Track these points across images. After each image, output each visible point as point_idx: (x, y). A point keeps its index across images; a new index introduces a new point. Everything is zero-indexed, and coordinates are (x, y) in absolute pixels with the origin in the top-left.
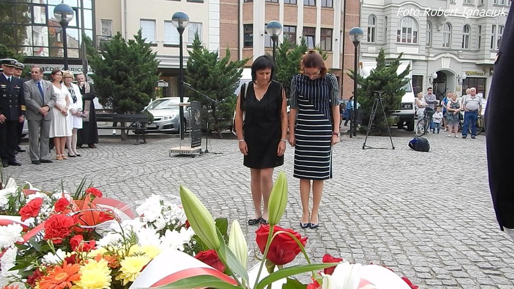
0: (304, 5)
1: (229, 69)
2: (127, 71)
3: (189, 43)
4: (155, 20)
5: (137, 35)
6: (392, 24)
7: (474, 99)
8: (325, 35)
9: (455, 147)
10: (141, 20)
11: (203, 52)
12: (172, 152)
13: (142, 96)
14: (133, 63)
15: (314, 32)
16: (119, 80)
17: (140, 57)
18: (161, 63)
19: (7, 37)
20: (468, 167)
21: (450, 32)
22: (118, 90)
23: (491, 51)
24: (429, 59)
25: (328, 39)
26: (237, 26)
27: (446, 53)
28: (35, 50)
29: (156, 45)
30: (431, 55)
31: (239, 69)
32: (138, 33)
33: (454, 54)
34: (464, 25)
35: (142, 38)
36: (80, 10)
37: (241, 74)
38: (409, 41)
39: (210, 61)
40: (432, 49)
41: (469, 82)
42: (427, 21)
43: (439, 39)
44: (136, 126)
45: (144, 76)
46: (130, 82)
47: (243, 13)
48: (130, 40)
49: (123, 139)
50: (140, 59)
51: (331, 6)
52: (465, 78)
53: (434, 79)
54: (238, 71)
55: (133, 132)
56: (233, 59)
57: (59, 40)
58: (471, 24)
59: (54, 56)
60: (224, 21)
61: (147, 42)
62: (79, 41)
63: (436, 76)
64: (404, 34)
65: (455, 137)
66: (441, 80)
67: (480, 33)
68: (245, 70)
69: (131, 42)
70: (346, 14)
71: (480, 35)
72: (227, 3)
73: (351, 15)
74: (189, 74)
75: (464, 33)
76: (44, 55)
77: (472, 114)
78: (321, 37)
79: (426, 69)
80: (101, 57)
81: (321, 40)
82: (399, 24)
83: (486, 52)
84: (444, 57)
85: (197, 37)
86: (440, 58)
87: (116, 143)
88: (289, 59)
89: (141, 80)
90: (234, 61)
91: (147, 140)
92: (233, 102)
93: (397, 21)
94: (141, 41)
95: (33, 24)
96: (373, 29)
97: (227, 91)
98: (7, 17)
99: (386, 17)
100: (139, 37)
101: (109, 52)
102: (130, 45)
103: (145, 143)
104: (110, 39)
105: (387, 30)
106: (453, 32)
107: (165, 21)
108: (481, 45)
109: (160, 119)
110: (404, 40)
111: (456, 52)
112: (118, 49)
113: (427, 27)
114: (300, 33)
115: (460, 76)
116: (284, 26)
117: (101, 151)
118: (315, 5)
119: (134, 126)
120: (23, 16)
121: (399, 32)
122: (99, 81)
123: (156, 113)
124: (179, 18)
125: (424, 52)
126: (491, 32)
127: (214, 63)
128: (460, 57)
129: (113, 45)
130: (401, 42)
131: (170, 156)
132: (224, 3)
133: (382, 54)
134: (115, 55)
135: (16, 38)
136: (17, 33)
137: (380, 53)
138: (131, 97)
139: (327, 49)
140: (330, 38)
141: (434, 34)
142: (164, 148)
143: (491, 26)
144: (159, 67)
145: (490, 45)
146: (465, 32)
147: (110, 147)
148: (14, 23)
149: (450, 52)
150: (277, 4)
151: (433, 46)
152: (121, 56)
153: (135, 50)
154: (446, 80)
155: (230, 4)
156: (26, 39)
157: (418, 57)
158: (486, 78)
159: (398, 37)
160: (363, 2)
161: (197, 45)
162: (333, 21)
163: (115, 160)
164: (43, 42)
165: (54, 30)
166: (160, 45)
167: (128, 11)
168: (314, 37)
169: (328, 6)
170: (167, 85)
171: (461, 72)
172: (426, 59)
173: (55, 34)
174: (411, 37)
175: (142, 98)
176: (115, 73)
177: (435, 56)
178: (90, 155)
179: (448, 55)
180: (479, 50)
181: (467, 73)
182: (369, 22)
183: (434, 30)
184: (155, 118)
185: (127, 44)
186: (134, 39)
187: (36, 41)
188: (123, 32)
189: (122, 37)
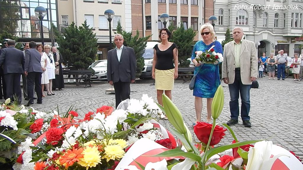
0: (181, 4)
1: (139, 42)
2: (79, 45)
3: (114, 28)
4: (93, 15)
5: (84, 23)
6: (233, 14)
7: (283, 57)
8: (193, 21)
9: (273, 85)
10: (85, 15)
11: (123, 33)
12: (107, 91)
13: (88, 59)
14: (82, 40)
15: (187, 20)
16: (74, 50)
17: (86, 36)
18: (98, 40)
19: (7, 27)
20: (282, 97)
21: (267, 18)
22: (74, 56)
23: (292, 29)
24: (255, 34)
25: (196, 24)
26: (142, 17)
27: (265, 30)
28: (23, 34)
29: (94, 30)
30: (256, 32)
31: (145, 42)
32: (85, 22)
33: (270, 31)
34: (275, 13)
35: (87, 25)
36: (49, 10)
37: (146, 45)
38: (243, 23)
39: (128, 38)
40: (257, 28)
41: (279, 47)
42: (253, 11)
43: (261, 22)
44: (85, 77)
45: (89, 48)
46: (81, 51)
47: (145, 10)
48: (80, 27)
49: (77, 85)
50: (87, 38)
51: (197, 4)
52: (277, 45)
53: (258, 46)
54: (144, 43)
55: (83, 80)
56: (140, 36)
57: (37, 28)
58: (279, 13)
59: (34, 37)
60: (134, 15)
61: (90, 28)
62: (49, 29)
63: (259, 44)
64: (240, 19)
65: (273, 79)
66: (262, 46)
67: (285, 18)
68: (148, 42)
69: (81, 28)
70: (206, 9)
71: (284, 19)
72: (136, 4)
73: (208, 9)
75: (275, 18)
76: (28, 37)
77: (282, 66)
78: (191, 22)
79: (254, 40)
80: (63, 37)
81: (191, 25)
82: (237, 13)
83: (289, 29)
84: (264, 33)
86: (262, 33)
87: (73, 87)
88: (174, 36)
89: (87, 50)
90: (142, 37)
91: (91, 85)
92: (142, 62)
93: (236, 12)
94: (87, 27)
95: (22, 19)
96: (222, 17)
97: (138, 55)
98: (6, 16)
99: (229, 10)
100: (85, 25)
101: (68, 34)
102: (80, 29)
103: (90, 87)
104: (67, 27)
105: (230, 17)
106: (269, 18)
107: (99, 15)
108: (285, 25)
109: (99, 73)
110: (240, 23)
111: (271, 30)
112: (73, 32)
113: (253, 15)
114: (179, 20)
115: (274, 44)
116: (170, 16)
117: (65, 92)
118: (187, 4)
119: (84, 77)
120: (15, 15)
121: (237, 18)
122: (63, 51)
123: (96, 69)
124: (108, 13)
125: (252, 30)
126: (291, 17)
127: (130, 39)
128: (274, 33)
129: (70, 30)
130: (238, 24)
131: (106, 94)
132: (134, 4)
133: (228, 32)
134: (71, 35)
135: (11, 27)
136: (12, 24)
137: (227, 31)
138: (81, 60)
139: (195, 30)
141: (258, 19)
142: (102, 89)
143: (291, 14)
144: (97, 42)
145: (291, 25)
146: (276, 17)
147: (70, 90)
148: (10, 18)
149: (267, 29)
150: (165, 4)
151: (257, 26)
152: (75, 36)
153: (83, 32)
154: (265, 46)
155: (137, 4)
156: (18, 28)
157: (249, 33)
158: (289, 45)
159: (236, 21)
160: (215, 1)
161: (119, 28)
162: (198, 13)
163: (74, 97)
164: (27, 29)
165: (33, 22)
167: (77, 10)
168: (187, 23)
169: (195, 4)
170: (101, 53)
171: (274, 41)
172: (254, 34)
173: (34, 25)
174: (244, 21)
175: (88, 61)
176: (72, 46)
177: (259, 32)
178: (59, 94)
179: (266, 31)
180: (285, 28)
181: (278, 42)
182: (219, 13)
183: (258, 17)
184: (96, 72)
185: (78, 29)
186: (82, 26)
187: (24, 29)
188: (75, 22)
189: (75, 25)
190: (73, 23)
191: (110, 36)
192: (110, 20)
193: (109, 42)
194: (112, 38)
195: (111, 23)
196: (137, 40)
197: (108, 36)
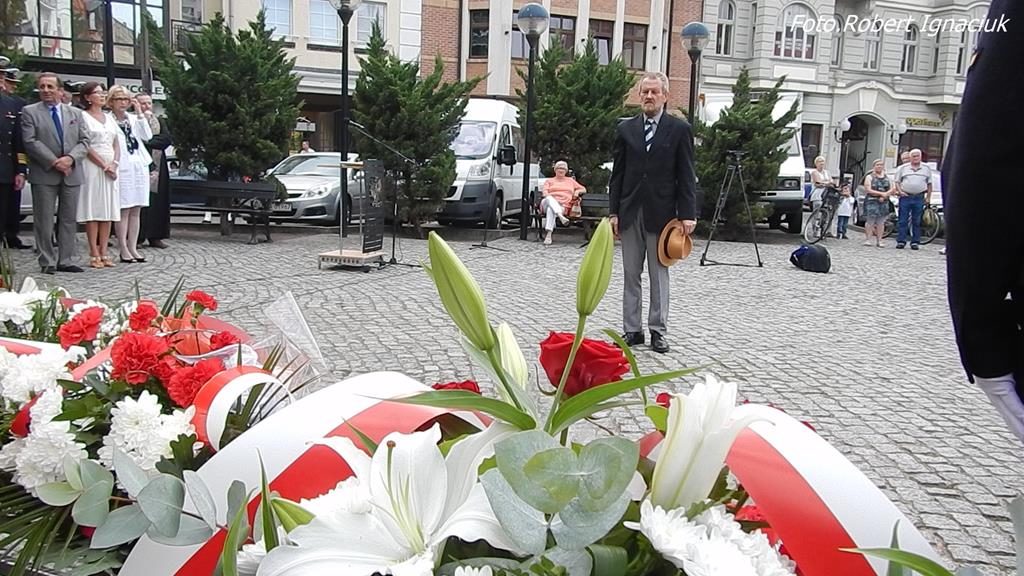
1: (440, 98)
2: (234, 94)
3: (359, 44)
5: (255, 21)
6: (766, 20)
7: (917, 172)
8: (631, 37)
9: (878, 266)
11: (389, 62)
12: (323, 259)
13: (265, 147)
15: (612, 31)
16: (218, 112)
17: (262, 66)
18: (302, 83)
21: (878, 39)
22: (217, 131)
23: (957, 79)
24: (837, 91)
25: (639, 46)
26: (457, 12)
27: (869, 81)
29: (291, 45)
30: (839, 84)
31: (461, 100)
32: (258, 18)
33: (884, 83)
35: (267, 29)
37: (465, 110)
38: (798, 54)
39: (403, 81)
40: (842, 72)
41: (908, 140)
42: (836, 14)
43: (857, 52)
44: (252, 207)
45: (270, 107)
46: (240, 116)
48: (240, 32)
49: (225, 232)
50: (262, 71)
52: (904, 131)
53: (844, 132)
54: (458, 104)
55: (245, 219)
56: (448, 78)
57: (93, 26)
59: (81, 59)
60: (431, 1)
61: (275, 37)
62: (134, 32)
63: (847, 125)
64: (789, 39)
66: (857, 135)
68: (471, 100)
69: (243, 35)
71: (937, 46)
74: (360, 106)
75: (907, 42)
76: (60, 55)
77: (913, 202)
78: (624, 41)
79: (829, 111)
80: (183, 64)
81: (624, 48)
82: (780, 19)
83: (948, 80)
84: (865, 88)
85: (377, 31)
86: (858, 90)
87: (211, 240)
88: (561, 83)
89: (262, 115)
90: (452, 81)
91: (272, 236)
92: (447, 166)
93: (775, 12)
94: (265, 35)
96: (728, 28)
97: (434, 142)
99: (755, 5)
100: (259, 26)
101: (199, 54)
103: (268, 241)
104: (198, 28)
105: (756, 31)
106: (886, 39)
108: (938, 67)
109: (298, 195)
110: (788, 53)
111: (888, 80)
112: (217, 48)
114: (582, 31)
115: (895, 128)
116: (552, 15)
119: (248, 207)
121: (778, 35)
122: (179, 111)
123: (291, 183)
125: (827, 76)
126: (960, 40)
127: (411, 86)
128: (897, 90)
129: (207, 40)
130: (782, 56)
131: (320, 268)
133: (744, 79)
134: (210, 59)
135: (3, 17)
136: (5, 6)
137: (741, 75)
138: (242, 147)
139: (635, 66)
140: (642, 44)
141: (847, 42)
142: (308, 252)
144: (299, 90)
145: (956, 67)
146: (909, 39)
147: (198, 247)
149: (877, 78)
151: (845, 67)
153: (252, 52)
154: (866, 134)
156: (24, 21)
157: (815, 86)
159: (776, 46)
161: (377, 46)
162: (650, 9)
163: (211, 272)
164: (58, 28)
165: (81, 4)
166: (301, 47)
168: (610, 40)
170: (312, 127)
171: (897, 120)
172: (830, 92)
173: (83, 12)
174: (801, 47)
175: (264, 151)
176: (211, 98)
177: (848, 86)
178: (159, 260)
179: (873, 84)
180: (935, 77)
181: (908, 121)
182: (720, 13)
183: (848, 34)
184: (289, 192)
185: (236, 40)
186: (249, 29)
187: (46, 25)
188: (225, 15)
189: (224, 24)
190: (219, 18)
191: (345, 72)
192: (345, 15)
193: (340, 93)
194: (351, 79)
195: (349, 26)
196: (436, 91)
197: (337, 72)
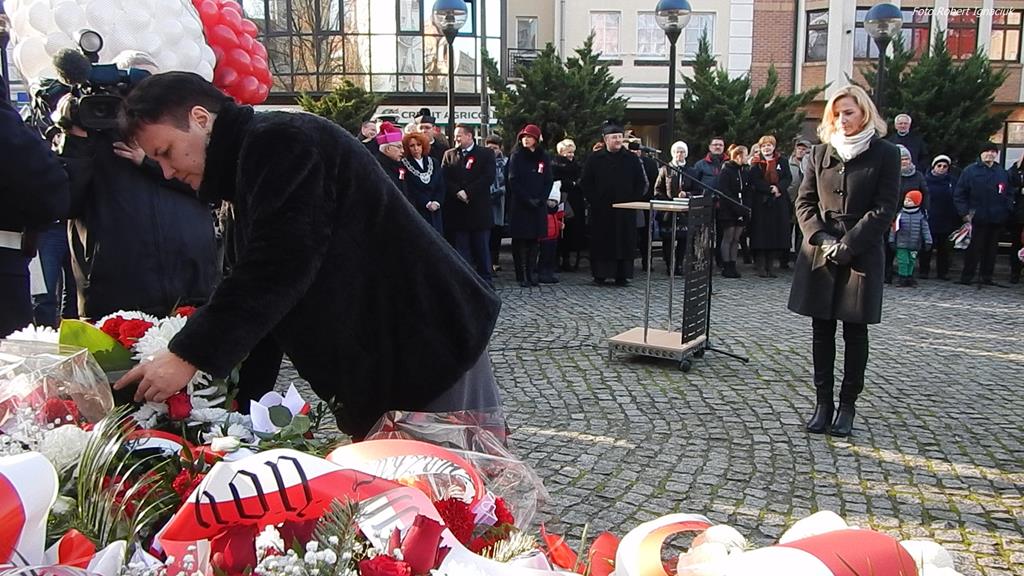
1: (772, 112)
2: (563, 122)
4: (619, 12)
5: (582, 47)
10: (592, 12)
11: (717, 79)
14: (575, 105)
15: (976, 20)
17: (590, 93)
26: (793, 14)
28: (400, 81)
29: (618, 63)
32: (586, 44)
35: (593, 53)
39: (732, 98)
48: (569, 59)
50: (590, 98)
59: (431, 91)
60: (764, 6)
61: (602, 58)
69: (572, 63)
74: (684, 126)
76: (414, 88)
78: (992, 29)
94: (594, 60)
100: (585, 53)
102: (569, 69)
107: (640, 12)
112: (547, 78)
116: (903, 9)
124: (669, 9)
127: (741, 104)
134: (540, 89)
140: (1017, 32)
144: (629, 106)
152: (552, 92)
153: (581, 79)
161: (703, 62)
166: (628, 63)
173: (435, 47)
185: (565, 68)
186: (578, 56)
190: (550, 48)
191: (672, 86)
192: (673, 34)
193: (666, 107)
194: (678, 93)
195: (676, 45)
197: (665, 86)
